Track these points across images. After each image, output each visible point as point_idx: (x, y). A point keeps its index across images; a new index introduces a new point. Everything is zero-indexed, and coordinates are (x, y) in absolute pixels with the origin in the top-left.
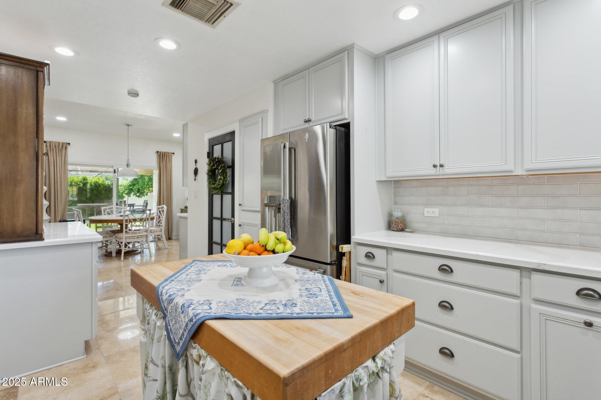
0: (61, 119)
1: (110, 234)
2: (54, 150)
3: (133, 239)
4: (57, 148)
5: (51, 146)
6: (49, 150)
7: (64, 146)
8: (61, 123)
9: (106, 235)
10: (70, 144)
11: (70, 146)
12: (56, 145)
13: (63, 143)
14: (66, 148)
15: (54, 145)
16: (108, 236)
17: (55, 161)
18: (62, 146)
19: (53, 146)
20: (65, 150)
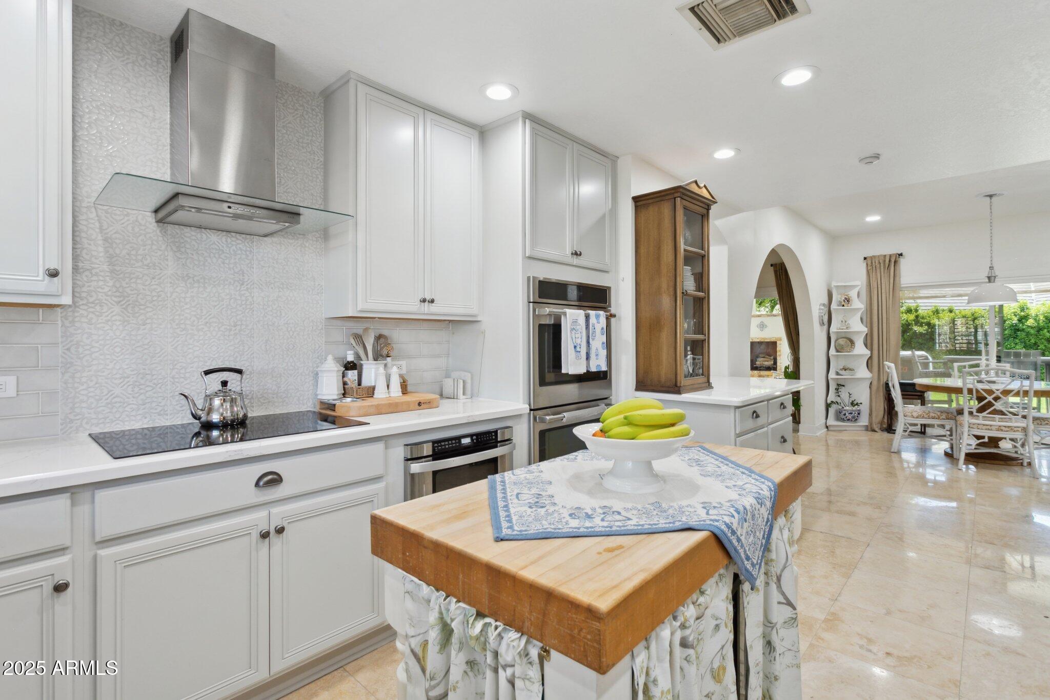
0: (873, 218)
1: (946, 414)
2: (877, 268)
3: (986, 429)
4: (882, 265)
5: (874, 263)
6: (870, 270)
7: (893, 260)
8: (874, 224)
9: (939, 414)
10: (903, 254)
11: (904, 258)
12: (881, 261)
13: (890, 256)
14: (895, 262)
15: (877, 262)
16: (944, 417)
17: (879, 286)
18: (890, 261)
19: (875, 262)
20: (894, 266)
